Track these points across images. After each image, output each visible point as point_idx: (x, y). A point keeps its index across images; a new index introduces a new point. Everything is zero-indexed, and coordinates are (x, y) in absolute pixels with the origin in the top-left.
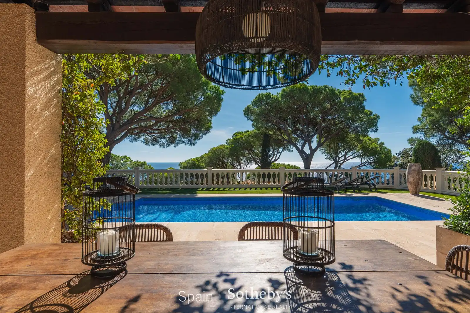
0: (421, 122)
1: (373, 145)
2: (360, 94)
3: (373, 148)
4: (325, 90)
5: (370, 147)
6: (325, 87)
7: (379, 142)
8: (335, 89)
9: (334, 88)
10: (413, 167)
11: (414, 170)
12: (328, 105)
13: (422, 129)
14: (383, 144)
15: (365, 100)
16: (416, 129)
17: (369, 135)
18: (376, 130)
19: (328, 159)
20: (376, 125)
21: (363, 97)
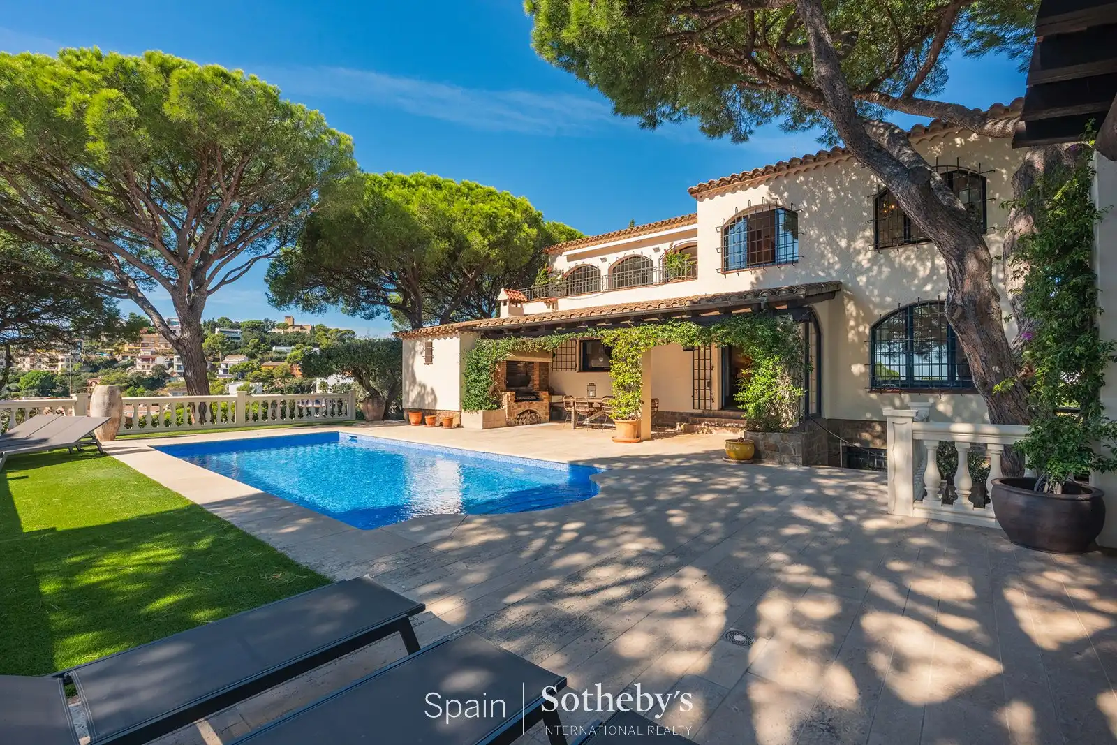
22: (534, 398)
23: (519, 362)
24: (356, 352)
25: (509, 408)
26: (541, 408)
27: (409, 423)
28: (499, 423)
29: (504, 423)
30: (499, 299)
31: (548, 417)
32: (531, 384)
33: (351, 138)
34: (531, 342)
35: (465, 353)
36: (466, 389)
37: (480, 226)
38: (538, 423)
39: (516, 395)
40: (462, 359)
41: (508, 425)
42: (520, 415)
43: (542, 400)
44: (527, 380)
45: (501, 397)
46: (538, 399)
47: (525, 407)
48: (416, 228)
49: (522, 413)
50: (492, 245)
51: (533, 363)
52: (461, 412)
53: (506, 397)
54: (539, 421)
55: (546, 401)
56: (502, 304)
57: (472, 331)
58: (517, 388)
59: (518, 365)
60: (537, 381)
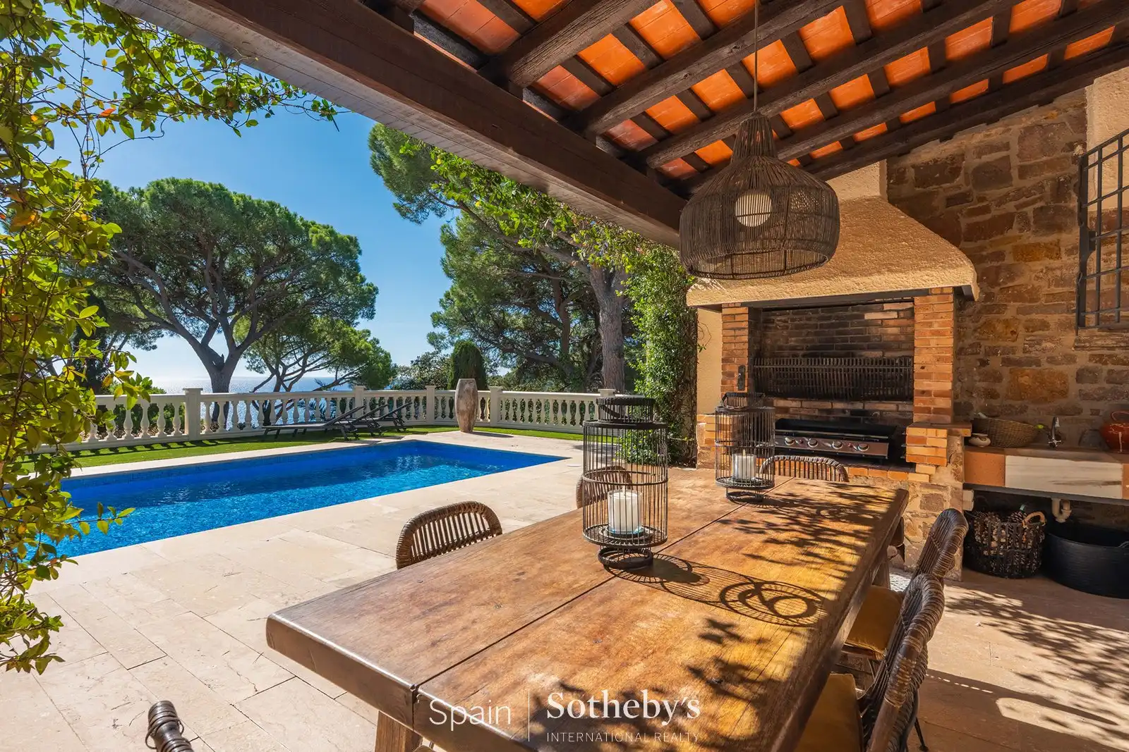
0: (444, 307)
1: (362, 344)
2: (351, 239)
3: (361, 350)
4: (272, 213)
5: (357, 348)
6: (273, 205)
7: (370, 339)
8: (296, 215)
9: (292, 213)
10: (467, 386)
11: (467, 391)
12: (271, 247)
13: (446, 319)
14: (378, 342)
15: (360, 252)
16: (437, 320)
17: (357, 323)
18: (371, 316)
19: (254, 369)
20: (372, 306)
21: (356, 245)
58: (859, 406)
59: (868, 316)
60: (941, 376)
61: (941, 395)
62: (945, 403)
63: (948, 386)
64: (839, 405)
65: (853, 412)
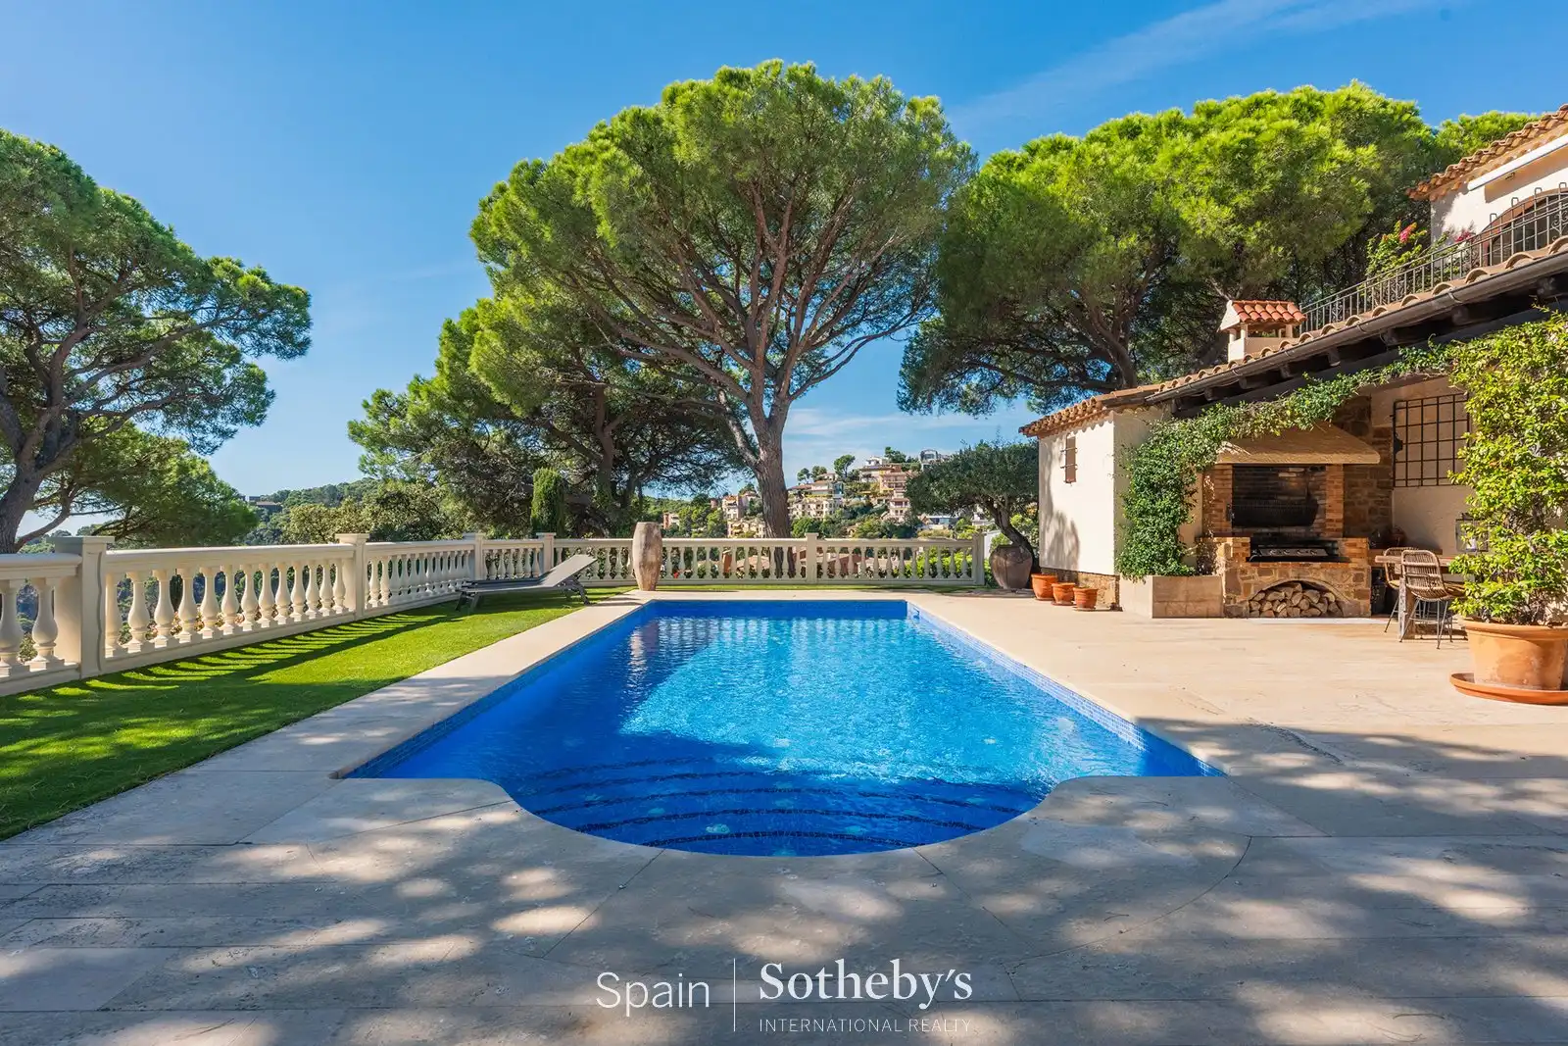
10: (656, 531)
11: (656, 537)
22: (1322, 553)
23: (1285, 467)
24: (967, 467)
25: (1231, 574)
26: (1342, 581)
27: (1033, 595)
28: (1202, 608)
29: (1216, 607)
30: (1223, 327)
31: (1366, 603)
32: (1318, 520)
33: (935, 98)
34: (1262, 412)
35: (1126, 453)
36: (1125, 529)
37: (1210, 183)
38: (1330, 614)
39: (1254, 545)
40: (1120, 466)
41: (1228, 613)
42: (1267, 592)
43: (1347, 561)
44: (1306, 511)
45: (1212, 548)
46: (1332, 557)
47: (1283, 573)
48: (1062, 223)
49: (1272, 589)
50: (1243, 217)
51: (1322, 467)
52: (1118, 578)
53: (1224, 551)
54: (1335, 611)
55: (1359, 563)
56: (1231, 336)
57: (1147, 405)
58: (1276, 530)
59: (1281, 475)
60: (1338, 512)
61: (1337, 521)
62: (1340, 526)
63: (1341, 517)
64: (1266, 530)
65: (1274, 534)
